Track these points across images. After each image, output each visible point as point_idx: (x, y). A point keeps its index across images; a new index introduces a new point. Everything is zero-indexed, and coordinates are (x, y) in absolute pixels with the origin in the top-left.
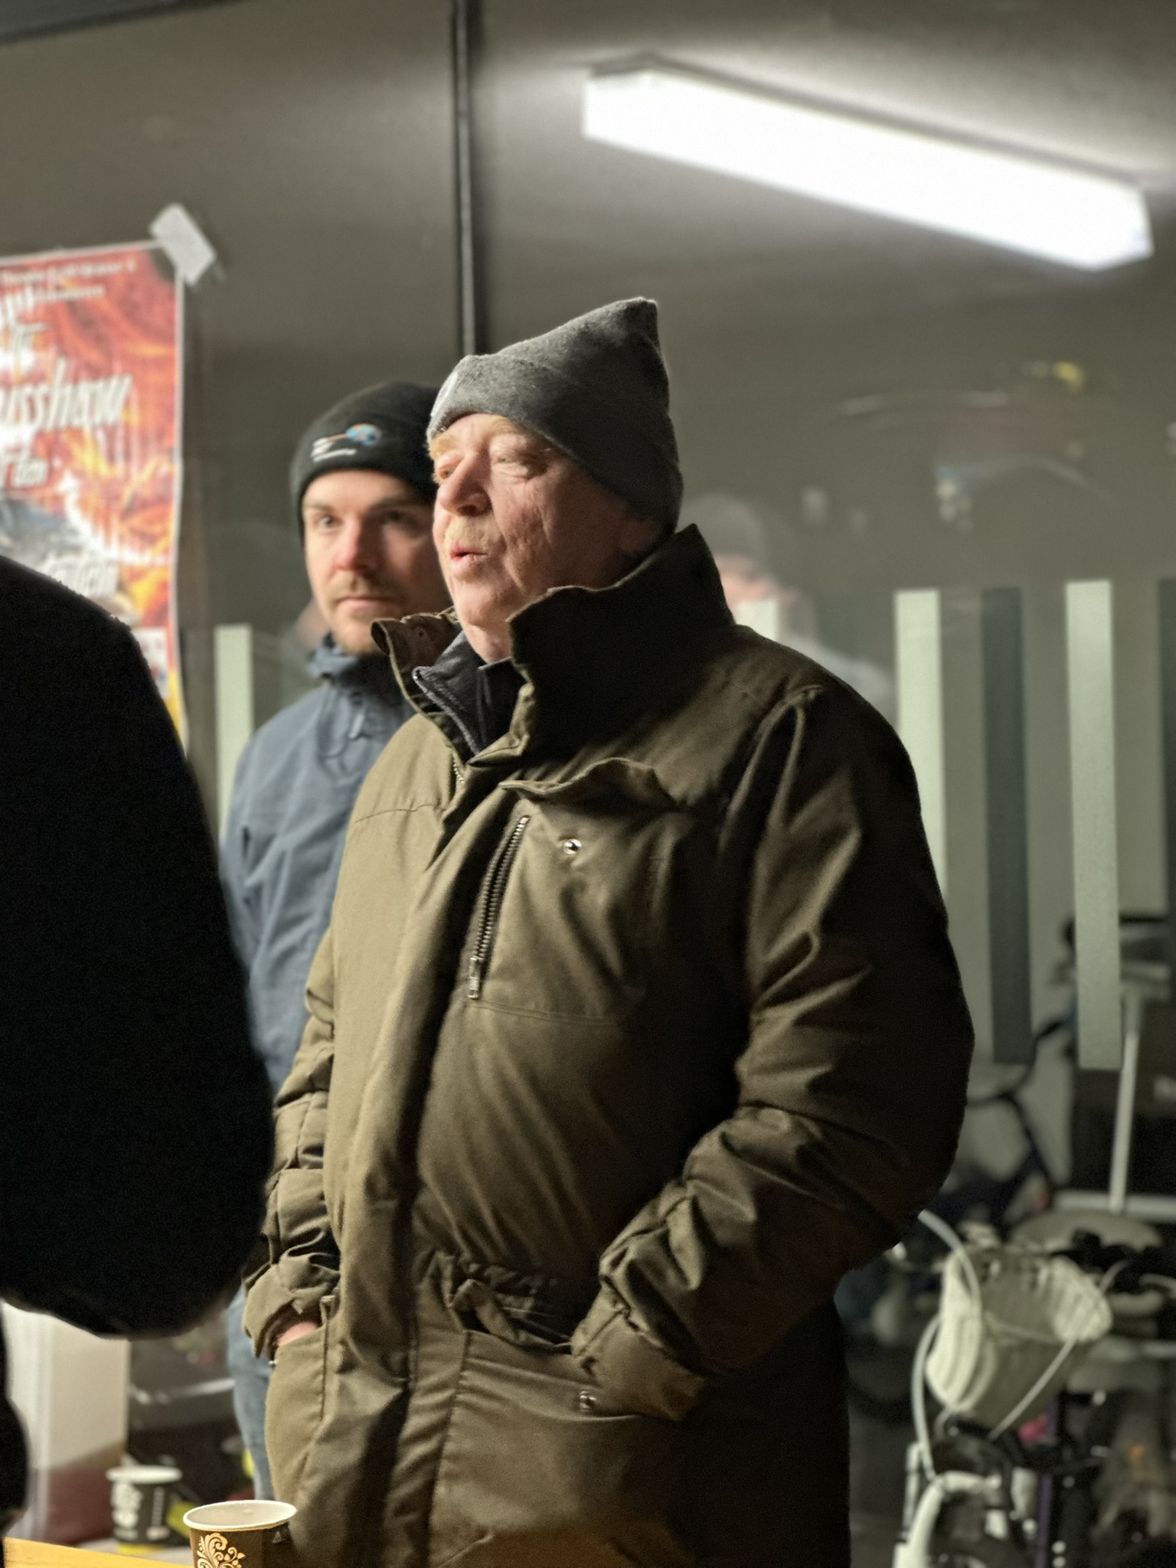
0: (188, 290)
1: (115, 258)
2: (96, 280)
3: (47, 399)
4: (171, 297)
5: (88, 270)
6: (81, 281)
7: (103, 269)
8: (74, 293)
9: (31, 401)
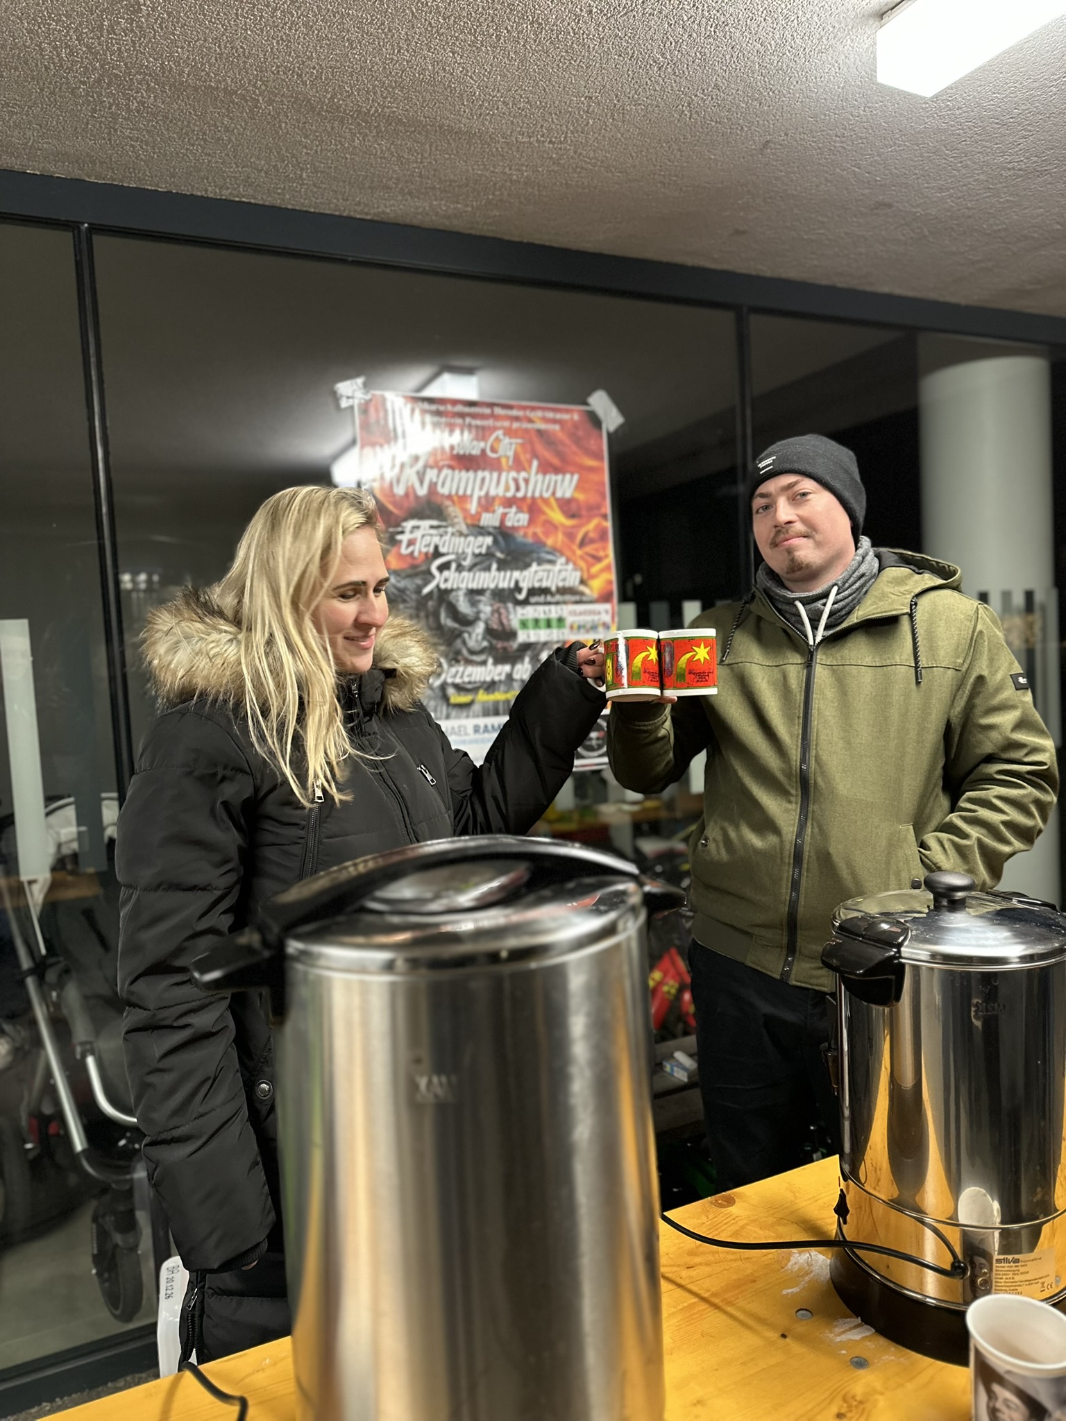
0: (610, 435)
1: (567, 411)
2: (554, 421)
3: (527, 481)
4: (601, 436)
5: (550, 415)
6: (545, 420)
7: (559, 416)
8: (542, 426)
9: (516, 481)
